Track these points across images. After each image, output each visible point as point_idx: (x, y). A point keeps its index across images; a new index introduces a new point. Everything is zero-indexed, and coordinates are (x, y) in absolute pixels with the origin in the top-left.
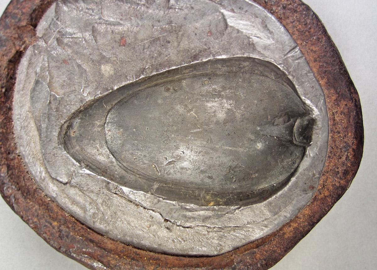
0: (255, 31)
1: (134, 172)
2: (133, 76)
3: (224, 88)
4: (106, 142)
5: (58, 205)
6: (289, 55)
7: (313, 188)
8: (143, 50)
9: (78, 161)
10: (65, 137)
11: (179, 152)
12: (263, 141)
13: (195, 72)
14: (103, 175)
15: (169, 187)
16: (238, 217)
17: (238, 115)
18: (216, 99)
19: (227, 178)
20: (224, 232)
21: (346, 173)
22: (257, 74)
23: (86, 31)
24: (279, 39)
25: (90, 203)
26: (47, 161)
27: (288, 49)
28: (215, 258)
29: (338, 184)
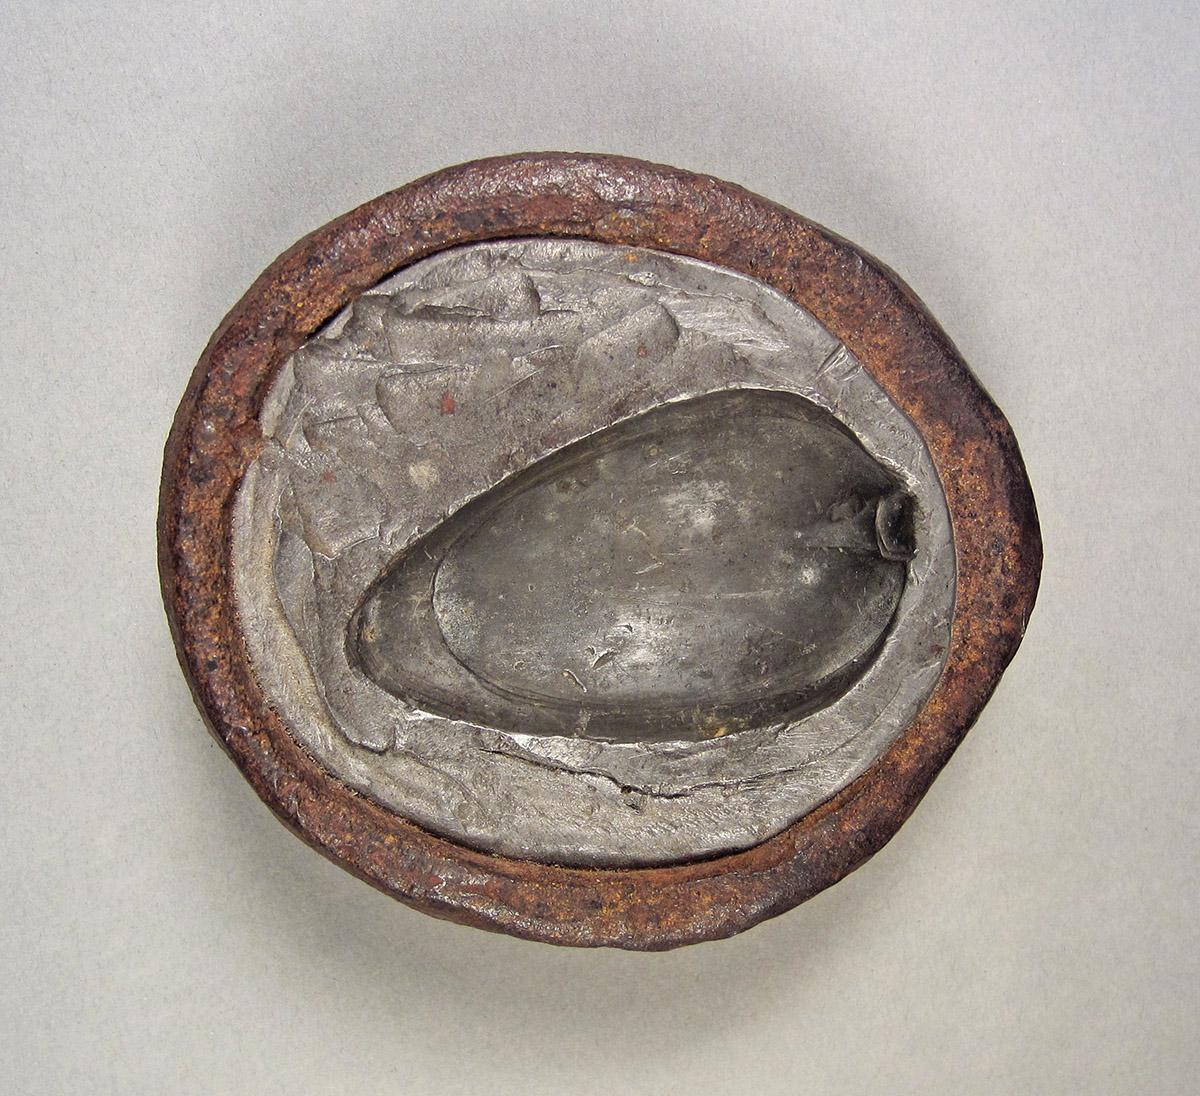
0: (744, 330)
1: (525, 698)
2: (485, 477)
3: (698, 457)
4: (444, 640)
5: (378, 804)
6: (828, 369)
7: (939, 649)
8: (498, 412)
9: (400, 695)
10: (358, 647)
11: (619, 628)
12: (816, 564)
13: (622, 438)
14: (460, 718)
15: (616, 716)
16: (785, 748)
17: (744, 511)
18: (685, 485)
19: (747, 669)
20: (761, 790)
21: (1008, 602)
22: (767, 415)
23: (364, 398)
24: (799, 338)
25: (447, 787)
26: (334, 708)
27: (823, 356)
28: (754, 852)
29: (996, 632)
